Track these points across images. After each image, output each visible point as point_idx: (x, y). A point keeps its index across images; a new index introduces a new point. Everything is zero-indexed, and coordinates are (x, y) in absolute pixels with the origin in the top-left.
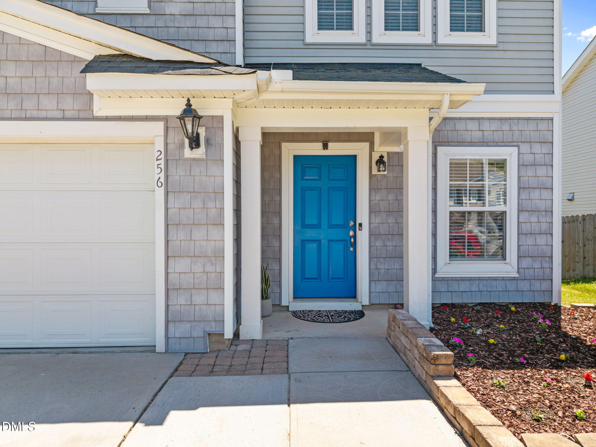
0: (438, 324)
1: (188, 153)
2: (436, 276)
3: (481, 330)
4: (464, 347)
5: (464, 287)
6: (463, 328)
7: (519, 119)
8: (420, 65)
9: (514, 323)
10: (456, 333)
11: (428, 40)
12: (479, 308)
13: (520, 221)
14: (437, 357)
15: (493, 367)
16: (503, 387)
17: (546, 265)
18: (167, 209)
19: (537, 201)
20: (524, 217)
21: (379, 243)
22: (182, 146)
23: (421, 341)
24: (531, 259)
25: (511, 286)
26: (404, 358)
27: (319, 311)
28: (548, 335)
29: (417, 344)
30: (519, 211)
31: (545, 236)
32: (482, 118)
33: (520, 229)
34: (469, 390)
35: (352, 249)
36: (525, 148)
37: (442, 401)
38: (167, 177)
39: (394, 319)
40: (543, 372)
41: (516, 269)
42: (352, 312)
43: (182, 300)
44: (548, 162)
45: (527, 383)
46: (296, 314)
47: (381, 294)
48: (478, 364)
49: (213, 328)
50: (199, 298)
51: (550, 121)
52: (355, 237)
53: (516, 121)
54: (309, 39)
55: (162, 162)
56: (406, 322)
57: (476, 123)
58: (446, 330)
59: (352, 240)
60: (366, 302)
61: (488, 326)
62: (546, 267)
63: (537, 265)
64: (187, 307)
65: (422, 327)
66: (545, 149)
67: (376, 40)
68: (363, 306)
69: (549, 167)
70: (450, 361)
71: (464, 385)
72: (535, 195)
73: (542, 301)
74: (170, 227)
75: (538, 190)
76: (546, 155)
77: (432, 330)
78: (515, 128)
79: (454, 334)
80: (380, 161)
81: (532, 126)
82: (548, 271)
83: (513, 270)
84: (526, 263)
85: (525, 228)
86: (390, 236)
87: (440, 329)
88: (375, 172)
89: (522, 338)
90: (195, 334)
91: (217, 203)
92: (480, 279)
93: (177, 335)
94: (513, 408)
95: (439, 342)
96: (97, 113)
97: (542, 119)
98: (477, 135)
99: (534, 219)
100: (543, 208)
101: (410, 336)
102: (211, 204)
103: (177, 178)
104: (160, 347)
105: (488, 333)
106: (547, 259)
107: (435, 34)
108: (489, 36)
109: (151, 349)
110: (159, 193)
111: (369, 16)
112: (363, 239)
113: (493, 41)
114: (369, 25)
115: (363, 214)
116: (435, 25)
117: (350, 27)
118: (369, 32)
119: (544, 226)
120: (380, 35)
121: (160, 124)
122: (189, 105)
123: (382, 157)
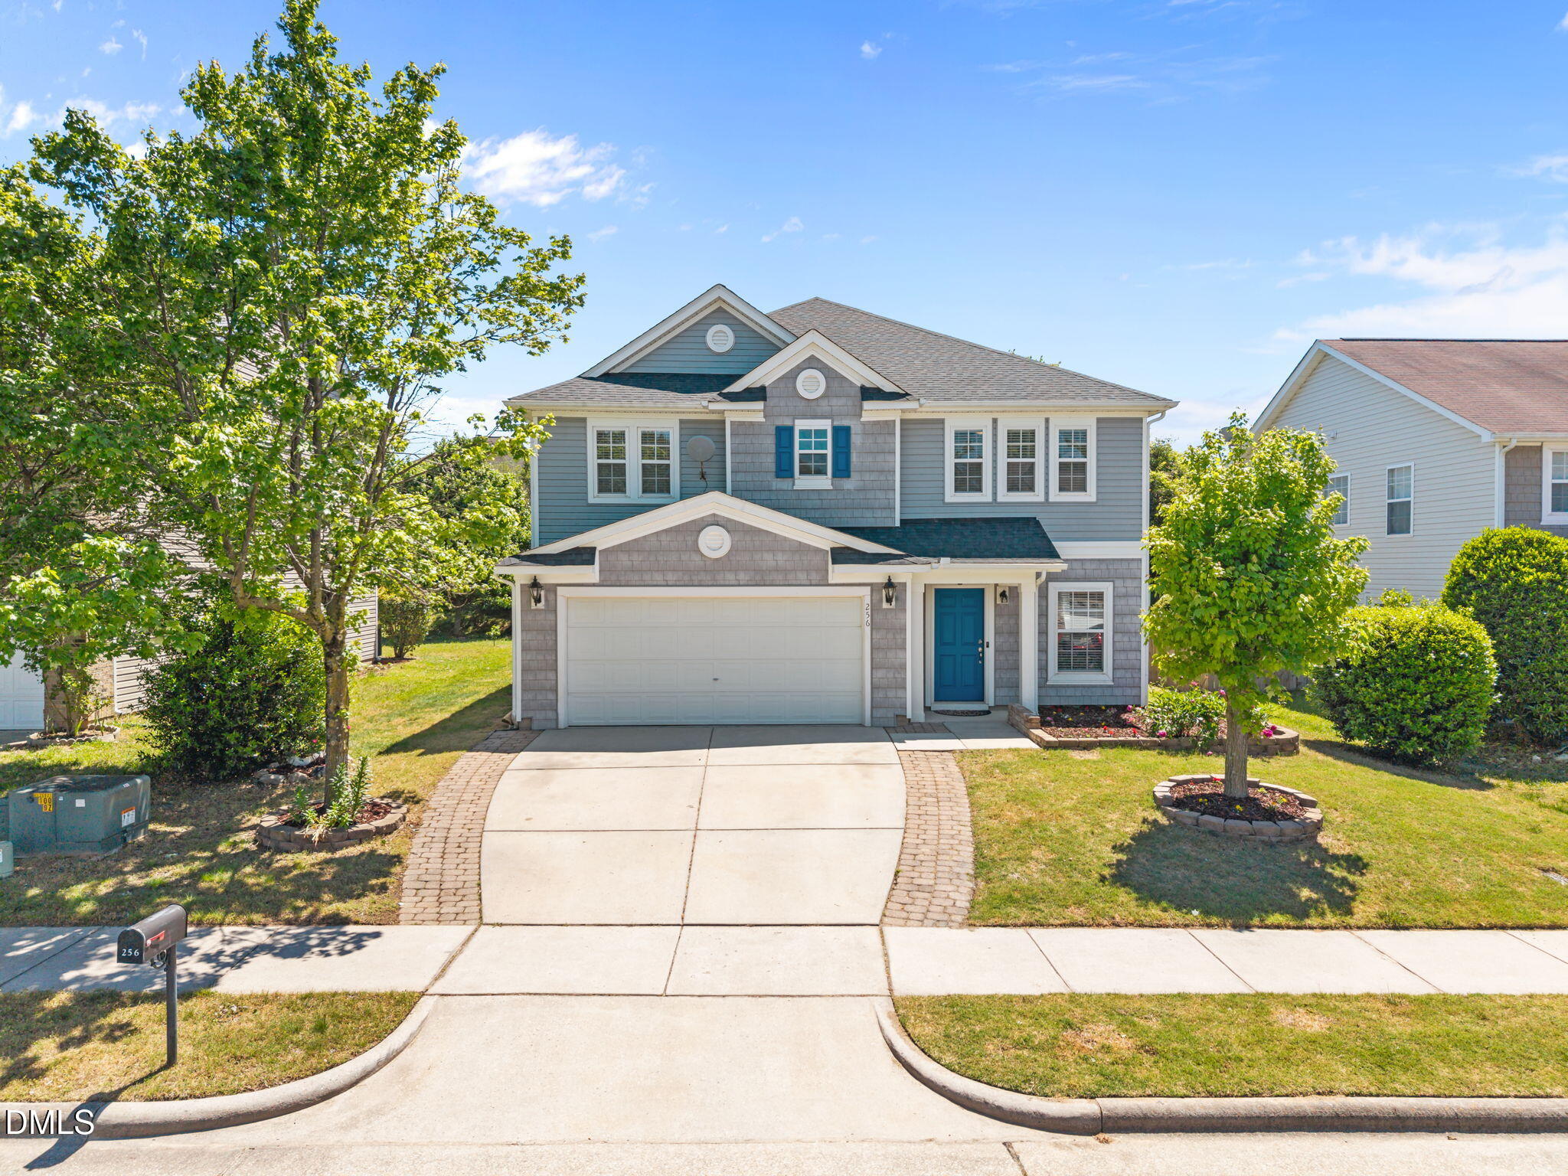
1: (885, 605)
2: (1043, 683)
3: (1068, 716)
4: (1052, 721)
5: (1069, 692)
6: (1058, 716)
7: (1114, 560)
8: (1035, 518)
9: (1094, 713)
10: (1052, 717)
11: (1041, 498)
13: (1115, 641)
14: (1035, 723)
15: (1063, 727)
16: (1061, 730)
17: (1135, 675)
18: (872, 639)
19: (1128, 625)
20: (1118, 637)
21: (1002, 658)
22: (881, 601)
23: (1025, 715)
24: (1123, 671)
25: (1108, 692)
26: (1015, 725)
27: (955, 711)
30: (1115, 632)
31: (1135, 652)
32: (1084, 559)
33: (1115, 647)
34: (1045, 731)
35: (981, 662)
36: (1119, 583)
37: (1032, 736)
38: (872, 619)
40: (1087, 729)
41: (1111, 679)
42: (981, 711)
43: (881, 695)
44: (1137, 593)
45: (1075, 731)
46: (935, 710)
47: (1004, 698)
48: (1055, 725)
49: (899, 712)
50: (891, 694)
51: (1138, 562)
52: (983, 652)
53: (1111, 561)
54: (948, 499)
55: (869, 611)
57: (1080, 564)
58: (1045, 715)
59: (981, 655)
60: (992, 703)
61: (1075, 715)
62: (1135, 677)
63: (1128, 675)
64: (884, 699)
65: (1030, 714)
66: (1136, 584)
67: (1000, 499)
68: (989, 706)
69: (1138, 597)
70: (1042, 724)
71: (1043, 730)
72: (1127, 620)
73: (1133, 704)
74: (874, 650)
75: (1129, 616)
76: (1136, 589)
78: (1110, 567)
80: (1003, 595)
81: (1125, 565)
82: (1137, 680)
83: (1108, 679)
84: (1119, 674)
85: (1119, 646)
86: (1011, 652)
88: (999, 602)
89: (1091, 719)
90: (889, 715)
91: (902, 635)
92: (1084, 686)
93: (878, 716)
94: (1061, 734)
95: (1037, 719)
96: (830, 581)
97: (1133, 560)
98: (1081, 573)
99: (1126, 639)
100: (1132, 630)
102: (898, 637)
103: (878, 620)
104: (868, 722)
105: (1072, 717)
106: (1136, 670)
107: (1047, 494)
108: (1090, 495)
109: (861, 725)
110: (868, 629)
111: (995, 481)
112: (990, 654)
113: (1093, 499)
114: (995, 487)
115: (990, 635)
116: (1047, 487)
117: (980, 490)
118: (995, 494)
119: (1134, 645)
120: (1004, 496)
121: (869, 588)
122: (890, 580)
123: (1004, 592)
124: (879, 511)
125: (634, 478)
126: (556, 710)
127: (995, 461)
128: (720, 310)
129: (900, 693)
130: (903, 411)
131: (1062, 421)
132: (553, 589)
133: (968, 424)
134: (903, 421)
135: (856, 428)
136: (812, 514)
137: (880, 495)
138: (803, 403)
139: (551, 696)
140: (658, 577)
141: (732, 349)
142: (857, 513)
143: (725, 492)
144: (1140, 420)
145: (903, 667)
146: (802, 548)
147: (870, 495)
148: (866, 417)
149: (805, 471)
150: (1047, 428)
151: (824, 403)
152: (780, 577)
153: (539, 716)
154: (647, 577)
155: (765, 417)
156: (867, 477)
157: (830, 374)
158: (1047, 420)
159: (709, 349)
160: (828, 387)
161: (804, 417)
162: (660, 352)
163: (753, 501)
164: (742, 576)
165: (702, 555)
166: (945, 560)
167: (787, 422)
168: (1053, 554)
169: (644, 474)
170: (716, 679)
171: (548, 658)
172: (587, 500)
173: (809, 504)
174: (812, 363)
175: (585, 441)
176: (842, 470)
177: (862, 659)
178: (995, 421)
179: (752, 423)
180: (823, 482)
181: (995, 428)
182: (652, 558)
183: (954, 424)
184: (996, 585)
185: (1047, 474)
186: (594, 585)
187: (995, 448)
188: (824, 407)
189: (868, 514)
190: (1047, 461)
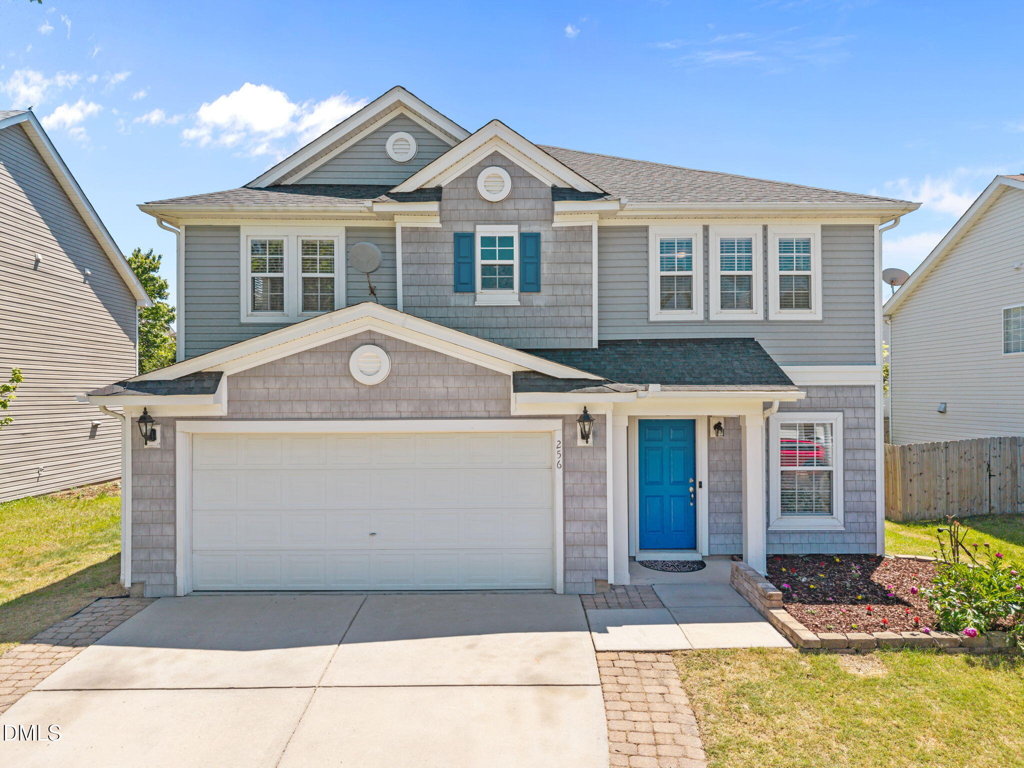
0: (772, 574)
1: (581, 443)
2: (769, 529)
3: (805, 578)
4: (791, 591)
5: (794, 539)
6: (791, 577)
7: (843, 387)
8: (753, 339)
9: (834, 573)
10: (786, 580)
11: (760, 317)
12: (807, 559)
13: (846, 479)
14: (771, 596)
15: (810, 603)
16: (813, 614)
17: (870, 520)
18: (564, 484)
19: (862, 461)
20: (850, 475)
21: (717, 500)
22: (576, 437)
23: (760, 585)
24: (856, 514)
25: (838, 539)
26: (747, 598)
27: (664, 561)
28: (857, 583)
29: (757, 587)
30: (845, 470)
31: (869, 493)
32: (810, 386)
33: (846, 486)
34: (792, 615)
35: (692, 504)
36: (849, 413)
37: (775, 622)
38: (564, 460)
39: (737, 569)
40: (843, 606)
41: (843, 524)
42: (693, 562)
43: (576, 554)
44: (871, 425)
45: (830, 612)
46: (641, 563)
47: (719, 546)
48: (800, 601)
49: (600, 576)
50: (588, 553)
51: (872, 389)
52: (695, 493)
53: (840, 389)
54: (653, 318)
55: (561, 449)
56: (748, 572)
58: (778, 578)
59: (692, 496)
60: (706, 553)
61: (812, 575)
62: (870, 521)
63: (862, 520)
64: (580, 560)
65: (760, 575)
66: (868, 414)
67: (712, 317)
68: (703, 557)
69: (871, 430)
70: (780, 598)
71: (789, 613)
72: (859, 455)
73: (867, 552)
74: (566, 498)
75: (862, 451)
76: (869, 420)
77: (767, 578)
78: (839, 395)
79: (784, 582)
80: (718, 427)
81: (855, 393)
82: (872, 525)
83: (839, 524)
84: (851, 517)
85: (851, 485)
86: (727, 493)
87: (773, 578)
88: (713, 435)
89: (836, 585)
90: (586, 580)
91: (601, 480)
92: (810, 532)
93: (572, 581)
94: (817, 623)
95: (771, 586)
96: (513, 413)
97: (865, 387)
98: (806, 402)
99: (858, 478)
100: (866, 468)
101: (751, 582)
102: (597, 481)
103: (572, 461)
104: (560, 589)
105: (812, 581)
106: (871, 514)
107: (766, 311)
108: (815, 313)
109: (552, 591)
110: (559, 472)
111: (707, 296)
112: (703, 495)
113: (819, 317)
114: (707, 304)
115: (702, 473)
116: (766, 303)
117: (689, 306)
118: (707, 311)
119: (868, 484)
120: (717, 313)
121: (560, 421)
122: (585, 411)
123: (720, 424)
124: (574, 330)
125: (293, 294)
126: (174, 573)
127: (706, 274)
128: (402, 117)
129: (600, 552)
130: (602, 215)
131: (781, 230)
132: (170, 423)
133: (676, 231)
134: (600, 229)
135: (546, 236)
136: (497, 334)
137: (575, 312)
138: (486, 206)
139: (168, 556)
140: (300, 409)
141: (414, 158)
142: (549, 333)
143: (396, 309)
144: (872, 227)
145: (603, 519)
146: (479, 372)
147: (563, 312)
148: (559, 222)
149: (486, 284)
150: (765, 237)
151: (510, 206)
152: (451, 409)
153: (153, 580)
154: (286, 408)
155: (441, 222)
156: (560, 290)
157: (517, 173)
158: (765, 228)
159: (390, 159)
160: (513, 187)
161: (487, 222)
162: (336, 162)
163: (428, 318)
164: (405, 407)
165: (355, 381)
166: (654, 388)
167: (467, 228)
168: (785, 381)
169: (305, 289)
170: (373, 534)
171: (165, 508)
172: (239, 319)
173: (493, 322)
174: (495, 159)
175: (239, 252)
176: (531, 284)
177: (553, 508)
178: (706, 228)
179: (426, 230)
180: (509, 297)
181: (706, 237)
182: (293, 385)
183: (658, 233)
184: (709, 417)
185: (766, 288)
186: (221, 419)
187: (706, 259)
188: (510, 210)
189: (561, 333)
190: (766, 274)
